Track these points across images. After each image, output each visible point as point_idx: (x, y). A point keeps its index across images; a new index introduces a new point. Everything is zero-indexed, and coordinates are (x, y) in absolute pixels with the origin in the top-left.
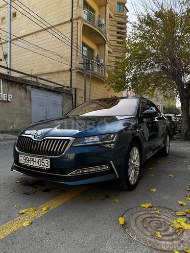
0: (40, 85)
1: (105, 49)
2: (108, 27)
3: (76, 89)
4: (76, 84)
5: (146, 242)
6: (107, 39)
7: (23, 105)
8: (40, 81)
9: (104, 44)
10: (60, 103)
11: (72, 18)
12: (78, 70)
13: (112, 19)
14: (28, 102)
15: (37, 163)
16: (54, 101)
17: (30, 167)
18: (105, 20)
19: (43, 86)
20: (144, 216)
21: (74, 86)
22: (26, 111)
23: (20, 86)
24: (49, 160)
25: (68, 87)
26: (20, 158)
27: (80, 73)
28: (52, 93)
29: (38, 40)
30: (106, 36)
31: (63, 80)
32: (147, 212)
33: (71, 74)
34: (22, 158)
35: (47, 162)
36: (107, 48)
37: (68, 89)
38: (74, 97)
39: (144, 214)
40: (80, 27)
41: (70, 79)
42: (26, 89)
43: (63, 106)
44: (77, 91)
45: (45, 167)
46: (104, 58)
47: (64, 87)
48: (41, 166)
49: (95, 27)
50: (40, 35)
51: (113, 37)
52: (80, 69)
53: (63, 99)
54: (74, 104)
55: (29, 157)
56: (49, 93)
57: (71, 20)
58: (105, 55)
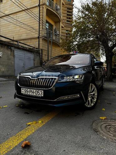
0: (20, 47)
1: (60, 25)
2: (61, 11)
3: (42, 50)
4: (42, 46)
5: (112, 140)
6: (61, 18)
7: (9, 59)
8: (20, 44)
9: (59, 21)
10: (32, 59)
11: (40, 4)
12: (44, 38)
13: (64, 6)
14: (13, 57)
15: (34, 93)
16: (29, 57)
17: (29, 96)
18: (60, 6)
19: (22, 47)
20: (105, 125)
21: (41, 47)
22: (11, 63)
23: (7, 47)
24: (43, 91)
25: (37, 48)
26: (22, 90)
27: (45, 39)
28: (27, 52)
29: (17, 17)
30: (60, 17)
31: (34, 44)
32: (105, 122)
33: (39, 40)
34: (24, 90)
35: (41, 92)
36: (61, 25)
37: (37, 49)
38: (41, 55)
39: (104, 124)
40: (45, 10)
41: (38, 43)
42: (11, 49)
43: (34, 61)
44: (43, 51)
45: (40, 95)
46: (59, 30)
47: (35, 48)
48: (37, 95)
49: (54, 10)
50: (19, 15)
51: (64, 18)
52: (44, 37)
53: (34, 56)
54: (41, 59)
55: (29, 90)
56: (26, 52)
57: (39, 6)
58: (59, 29)
